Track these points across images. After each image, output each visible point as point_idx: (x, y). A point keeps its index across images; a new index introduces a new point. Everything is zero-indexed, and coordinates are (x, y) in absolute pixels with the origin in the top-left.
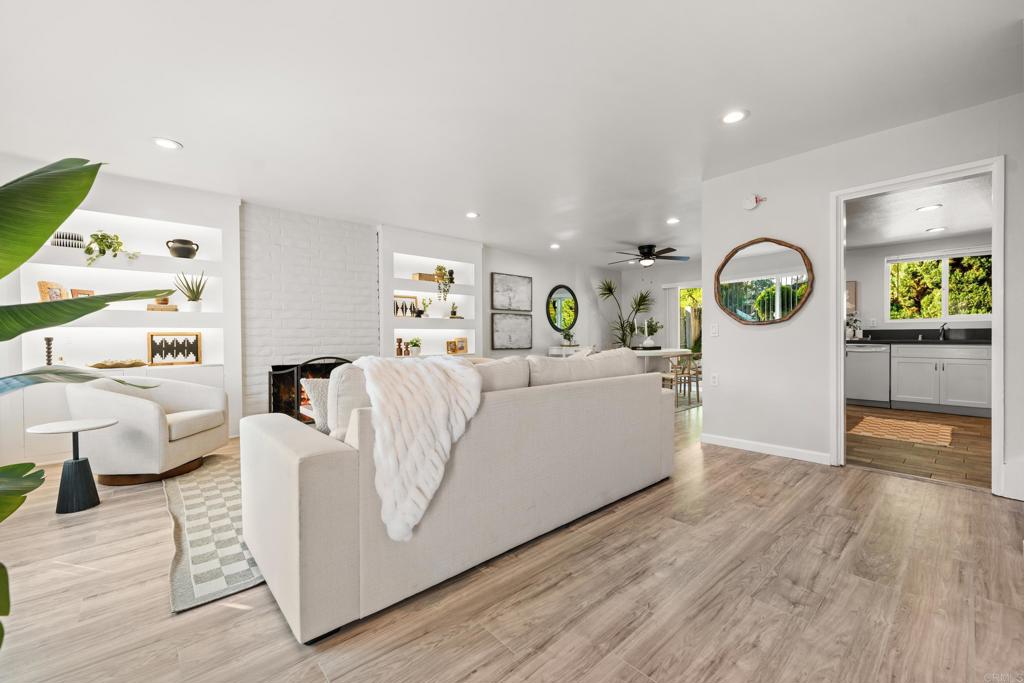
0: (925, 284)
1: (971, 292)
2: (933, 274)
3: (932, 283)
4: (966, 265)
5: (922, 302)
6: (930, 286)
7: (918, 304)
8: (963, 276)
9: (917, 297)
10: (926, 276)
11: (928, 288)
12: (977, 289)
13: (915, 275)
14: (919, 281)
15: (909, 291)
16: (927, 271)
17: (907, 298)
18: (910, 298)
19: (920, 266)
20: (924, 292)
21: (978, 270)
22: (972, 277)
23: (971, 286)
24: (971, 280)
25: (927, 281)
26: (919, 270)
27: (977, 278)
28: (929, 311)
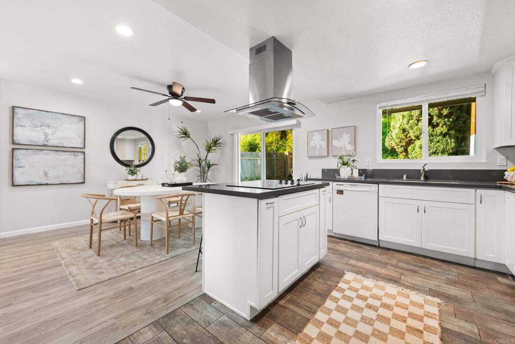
0: (410, 136)
1: (438, 142)
2: (415, 130)
3: (415, 136)
4: (435, 124)
5: (408, 149)
6: (413, 138)
7: (406, 151)
8: (433, 131)
9: (406, 146)
10: (411, 131)
11: (412, 139)
12: (442, 140)
13: (404, 130)
14: (407, 135)
15: (400, 142)
16: (411, 127)
17: (400, 146)
18: (401, 146)
19: (407, 124)
20: (410, 142)
21: (442, 127)
22: (439, 131)
23: (438, 138)
24: (438, 133)
25: (412, 135)
26: (407, 127)
27: (442, 132)
28: (412, 155)
